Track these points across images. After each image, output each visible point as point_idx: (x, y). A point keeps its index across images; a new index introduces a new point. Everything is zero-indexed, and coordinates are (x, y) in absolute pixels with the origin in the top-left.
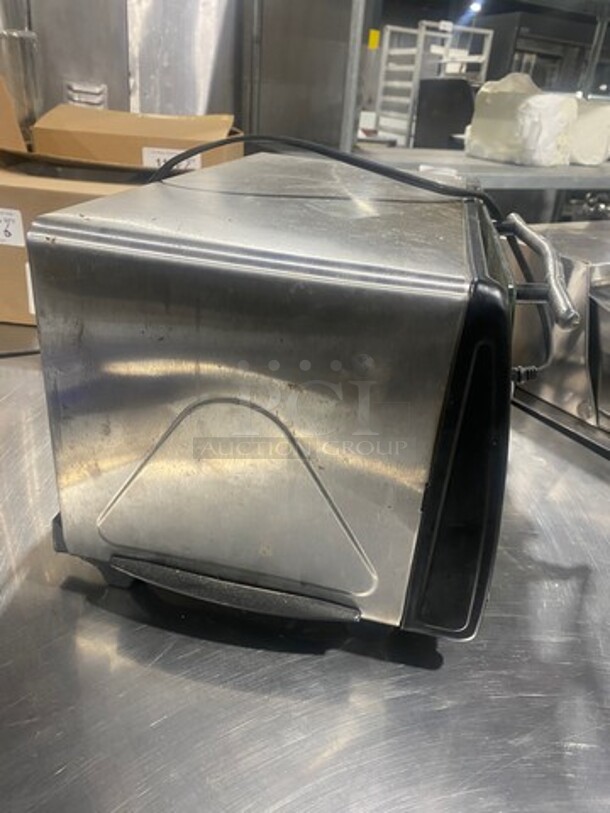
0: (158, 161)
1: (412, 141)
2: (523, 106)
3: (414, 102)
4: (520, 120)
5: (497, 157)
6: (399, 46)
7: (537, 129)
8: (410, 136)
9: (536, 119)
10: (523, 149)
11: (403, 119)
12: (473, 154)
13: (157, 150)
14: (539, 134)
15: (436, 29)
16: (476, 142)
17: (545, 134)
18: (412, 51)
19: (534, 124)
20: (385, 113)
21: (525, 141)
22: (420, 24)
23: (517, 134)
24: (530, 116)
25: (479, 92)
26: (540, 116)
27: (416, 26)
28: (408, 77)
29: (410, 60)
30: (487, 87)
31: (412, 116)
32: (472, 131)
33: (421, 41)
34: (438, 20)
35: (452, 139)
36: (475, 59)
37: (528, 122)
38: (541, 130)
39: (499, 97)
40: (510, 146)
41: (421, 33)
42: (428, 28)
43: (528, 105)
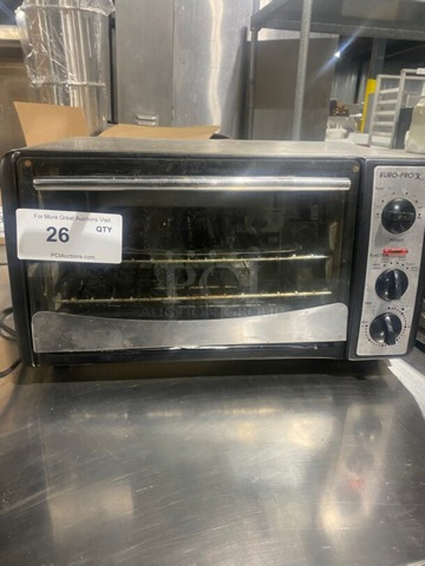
3: (396, 124)
6: (387, 88)
11: (388, 136)
12: (410, 150)
15: (414, 74)
16: (412, 141)
18: (396, 90)
20: (376, 133)
22: (402, 71)
27: (399, 74)
28: (392, 107)
29: (394, 96)
30: (421, 103)
32: (410, 134)
33: (402, 83)
34: (416, 68)
41: (403, 77)
42: (408, 74)
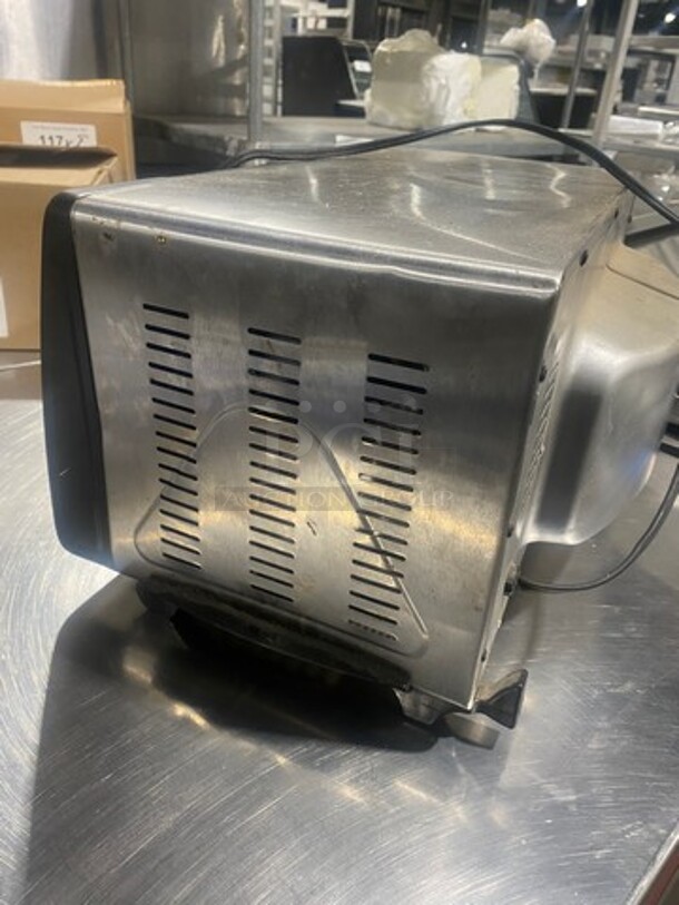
0: (42, 138)
1: (279, 109)
2: (426, 67)
3: (277, 63)
4: (425, 81)
5: (403, 124)
7: (444, 93)
8: (276, 103)
9: (443, 81)
10: (431, 114)
12: (376, 121)
13: (39, 124)
14: (447, 99)
16: (378, 108)
17: (452, 99)
19: (441, 87)
21: (433, 106)
23: (424, 98)
24: (437, 78)
25: (376, 52)
26: (447, 79)
28: (269, 33)
30: (384, 45)
31: (277, 80)
32: (373, 95)
35: (338, 105)
36: (337, 13)
37: (434, 84)
38: (449, 92)
39: (400, 56)
40: (417, 112)
43: (433, 67)
